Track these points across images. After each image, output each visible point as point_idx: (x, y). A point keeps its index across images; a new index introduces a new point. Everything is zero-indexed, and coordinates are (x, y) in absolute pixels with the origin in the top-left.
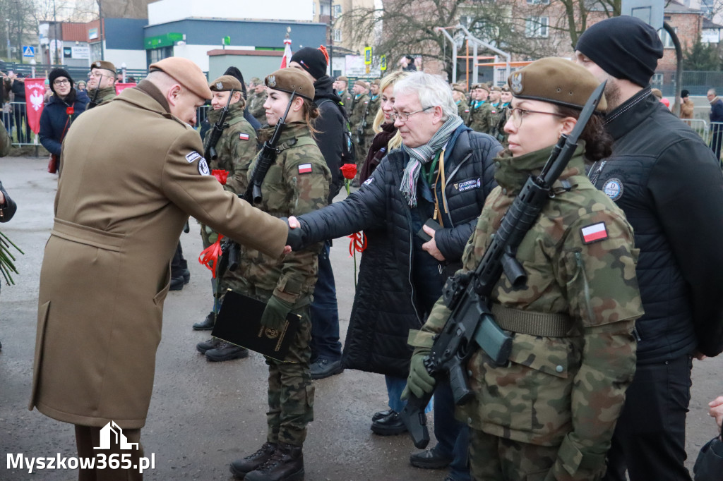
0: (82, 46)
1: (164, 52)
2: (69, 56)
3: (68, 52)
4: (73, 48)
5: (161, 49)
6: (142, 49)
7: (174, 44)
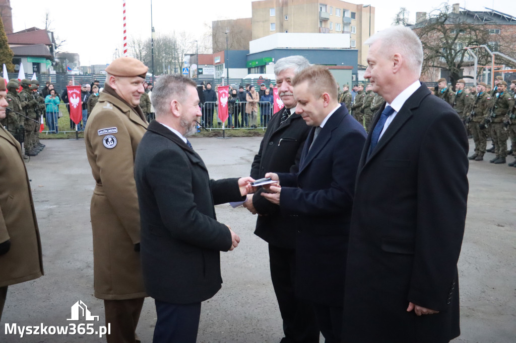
0: (209, 67)
1: (259, 69)
2: (202, 73)
3: (200, 71)
4: (203, 69)
5: (258, 67)
6: (246, 68)
7: (266, 64)
